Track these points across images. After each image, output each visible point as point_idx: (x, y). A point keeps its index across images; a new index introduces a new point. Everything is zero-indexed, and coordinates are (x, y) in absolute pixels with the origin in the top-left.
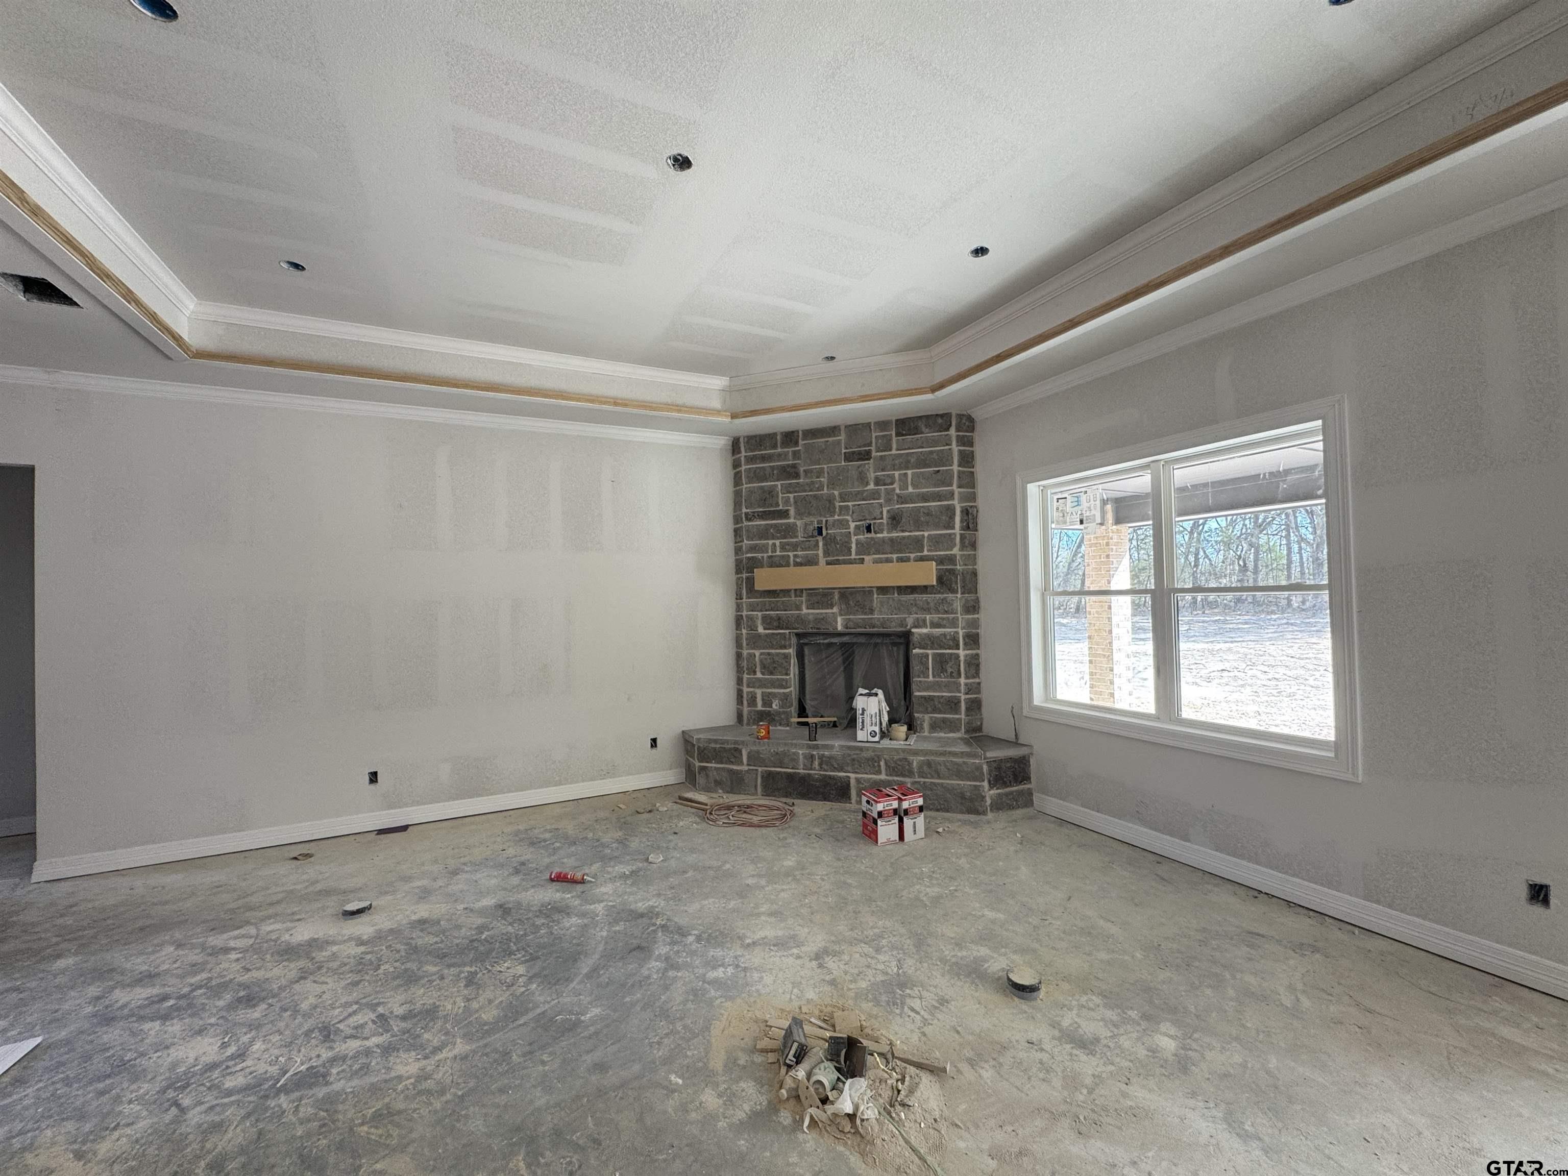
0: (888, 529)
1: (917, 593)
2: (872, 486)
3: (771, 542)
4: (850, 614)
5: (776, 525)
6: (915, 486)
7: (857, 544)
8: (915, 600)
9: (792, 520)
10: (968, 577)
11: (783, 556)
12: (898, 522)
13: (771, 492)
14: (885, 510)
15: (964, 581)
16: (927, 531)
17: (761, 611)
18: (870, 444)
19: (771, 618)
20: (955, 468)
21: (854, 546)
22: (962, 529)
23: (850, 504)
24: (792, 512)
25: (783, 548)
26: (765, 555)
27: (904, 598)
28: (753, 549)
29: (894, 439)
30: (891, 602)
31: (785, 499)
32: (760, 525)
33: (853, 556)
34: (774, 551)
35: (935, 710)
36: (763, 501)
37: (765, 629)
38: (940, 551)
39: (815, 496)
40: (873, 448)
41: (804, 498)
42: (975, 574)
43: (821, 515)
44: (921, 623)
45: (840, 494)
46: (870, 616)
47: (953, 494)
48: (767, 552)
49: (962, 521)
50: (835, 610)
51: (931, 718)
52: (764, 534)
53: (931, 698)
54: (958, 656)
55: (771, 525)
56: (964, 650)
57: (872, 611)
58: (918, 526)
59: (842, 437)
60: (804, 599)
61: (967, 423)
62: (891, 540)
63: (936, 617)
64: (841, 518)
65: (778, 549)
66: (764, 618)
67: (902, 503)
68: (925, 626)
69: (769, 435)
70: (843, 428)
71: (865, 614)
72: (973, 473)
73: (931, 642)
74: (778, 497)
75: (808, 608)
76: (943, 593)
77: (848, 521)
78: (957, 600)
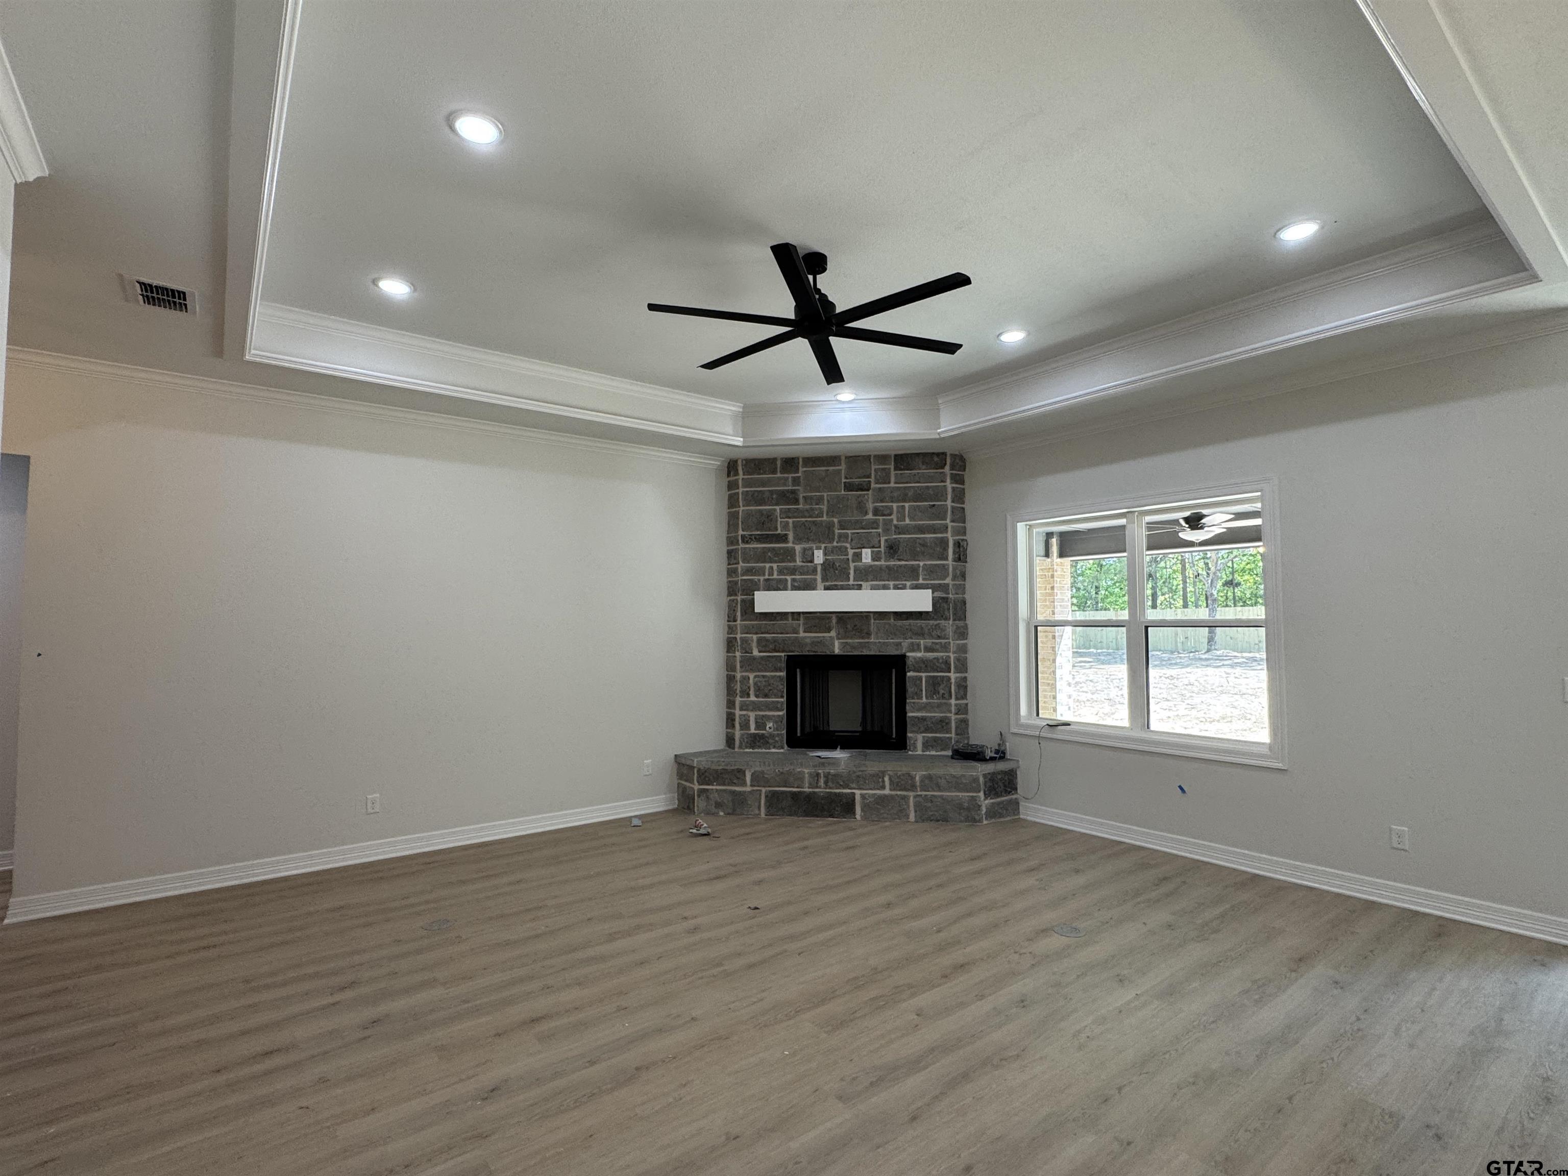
0: (886, 557)
1: (913, 619)
2: (870, 516)
3: (768, 565)
4: (847, 638)
5: (773, 549)
6: (911, 519)
7: (855, 571)
8: (910, 625)
9: (790, 545)
10: (959, 605)
11: (780, 580)
12: (895, 552)
13: (770, 516)
14: (883, 539)
15: (955, 609)
16: (923, 561)
17: (757, 633)
18: (869, 476)
19: (767, 640)
20: (949, 503)
21: (852, 572)
22: (954, 560)
23: (849, 532)
24: (791, 537)
25: (781, 572)
26: (762, 578)
27: (900, 623)
28: (748, 571)
29: (893, 473)
30: (887, 626)
31: (784, 524)
32: (757, 548)
33: (851, 582)
34: (771, 574)
35: (927, 730)
36: (761, 525)
37: (760, 652)
38: (934, 580)
39: (814, 522)
40: (872, 480)
41: (803, 524)
42: (964, 603)
43: (820, 542)
44: (916, 647)
45: (839, 522)
46: (866, 640)
47: (947, 528)
48: (764, 575)
49: (954, 553)
50: (833, 634)
51: (923, 737)
52: (762, 557)
53: (924, 719)
54: (949, 678)
55: (769, 549)
56: (955, 673)
57: (869, 634)
58: (915, 556)
59: (843, 467)
60: (801, 622)
61: (960, 462)
62: (888, 567)
63: (929, 642)
64: (839, 544)
65: (775, 573)
66: (759, 641)
67: (900, 533)
68: (919, 650)
69: (769, 459)
70: (843, 458)
71: (863, 638)
72: (963, 509)
73: (924, 665)
74: (777, 521)
75: (805, 632)
76: (936, 620)
77: (846, 548)
78: (949, 626)
